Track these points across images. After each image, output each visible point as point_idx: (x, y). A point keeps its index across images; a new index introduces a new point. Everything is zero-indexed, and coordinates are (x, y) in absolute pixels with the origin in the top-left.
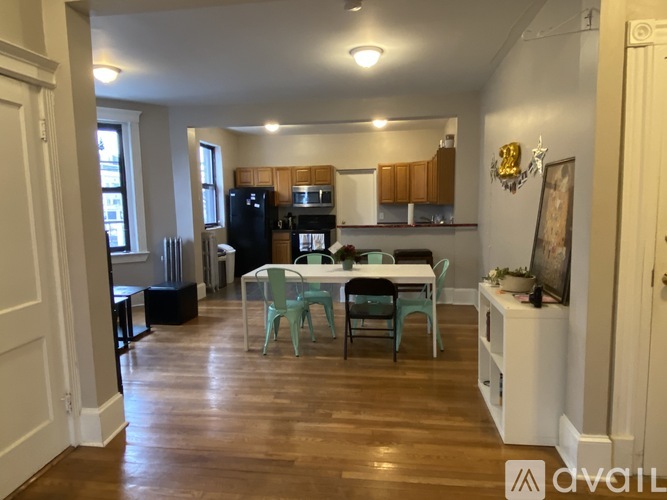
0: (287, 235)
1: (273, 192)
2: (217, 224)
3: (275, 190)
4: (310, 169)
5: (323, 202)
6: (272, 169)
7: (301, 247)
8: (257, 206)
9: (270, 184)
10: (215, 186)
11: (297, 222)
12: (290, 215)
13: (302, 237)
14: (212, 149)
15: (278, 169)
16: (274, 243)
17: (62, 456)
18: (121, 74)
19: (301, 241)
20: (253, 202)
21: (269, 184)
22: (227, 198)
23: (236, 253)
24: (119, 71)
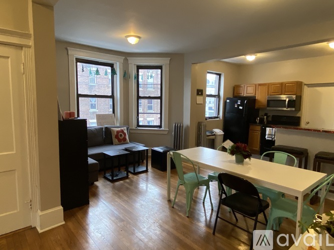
0: (258, 128)
1: (255, 99)
2: (217, 117)
3: (257, 98)
4: (282, 84)
5: (288, 107)
6: (256, 85)
7: (266, 137)
8: (241, 108)
9: (254, 94)
10: (218, 96)
11: (270, 119)
12: (266, 114)
13: (268, 129)
14: (220, 75)
15: (260, 85)
16: (250, 131)
17: (22, 230)
18: (141, 39)
19: (267, 133)
20: (239, 106)
21: (252, 95)
22: (225, 103)
23: (224, 135)
24: (139, 37)
